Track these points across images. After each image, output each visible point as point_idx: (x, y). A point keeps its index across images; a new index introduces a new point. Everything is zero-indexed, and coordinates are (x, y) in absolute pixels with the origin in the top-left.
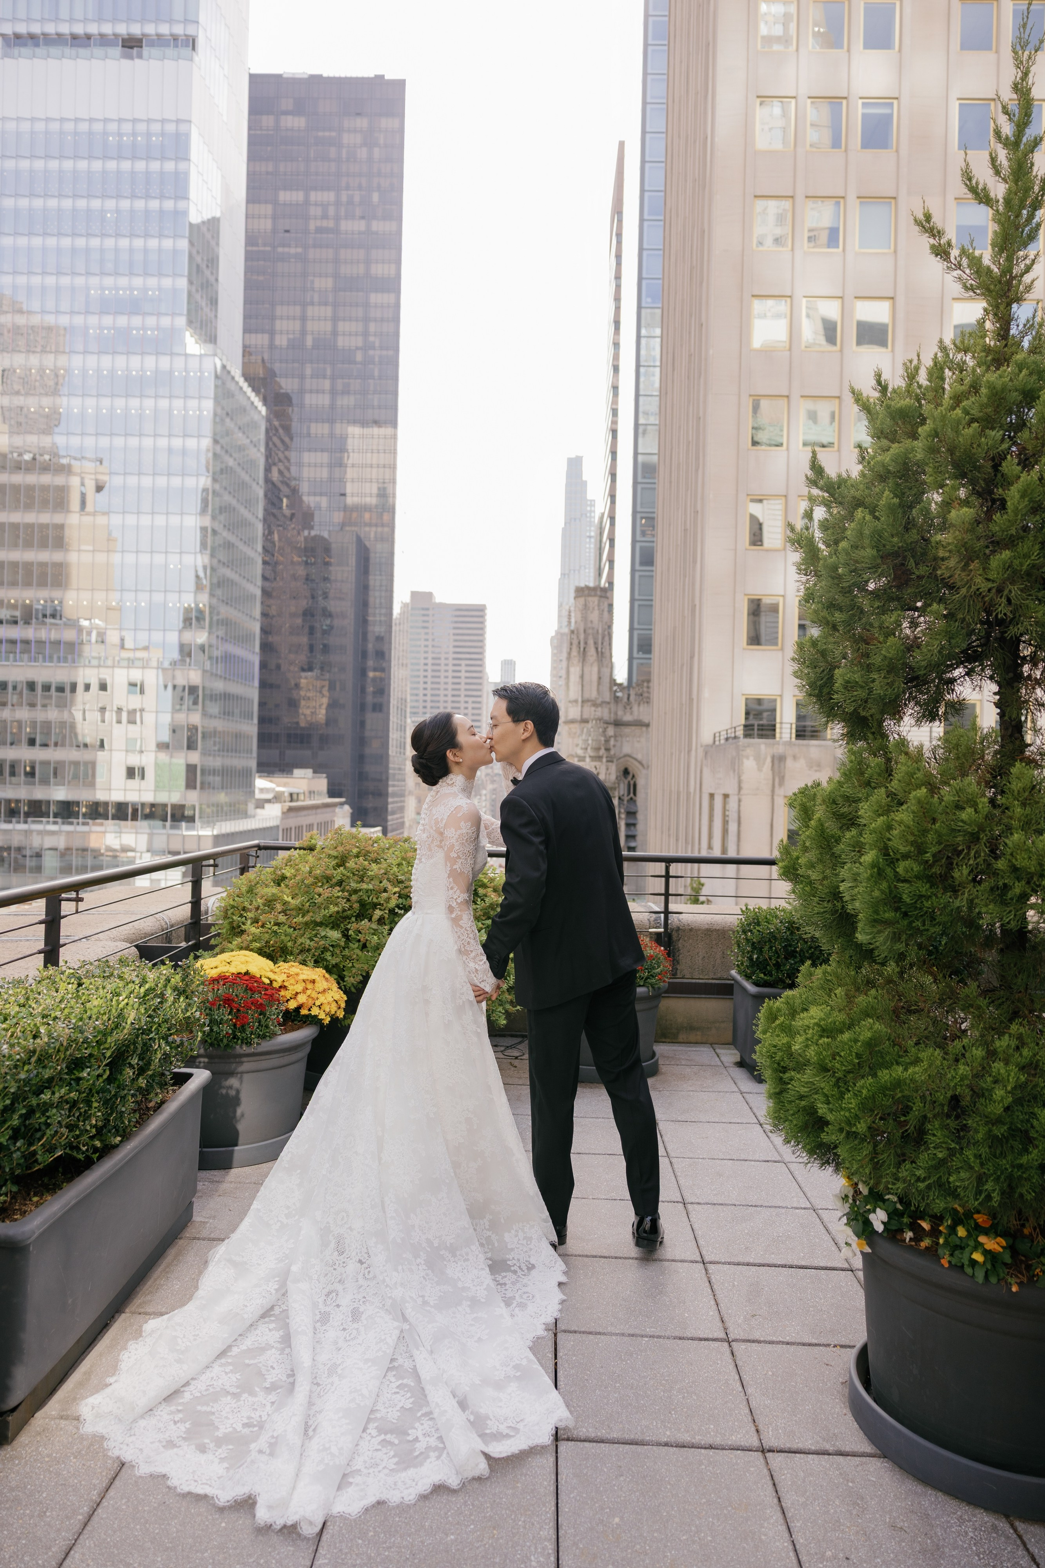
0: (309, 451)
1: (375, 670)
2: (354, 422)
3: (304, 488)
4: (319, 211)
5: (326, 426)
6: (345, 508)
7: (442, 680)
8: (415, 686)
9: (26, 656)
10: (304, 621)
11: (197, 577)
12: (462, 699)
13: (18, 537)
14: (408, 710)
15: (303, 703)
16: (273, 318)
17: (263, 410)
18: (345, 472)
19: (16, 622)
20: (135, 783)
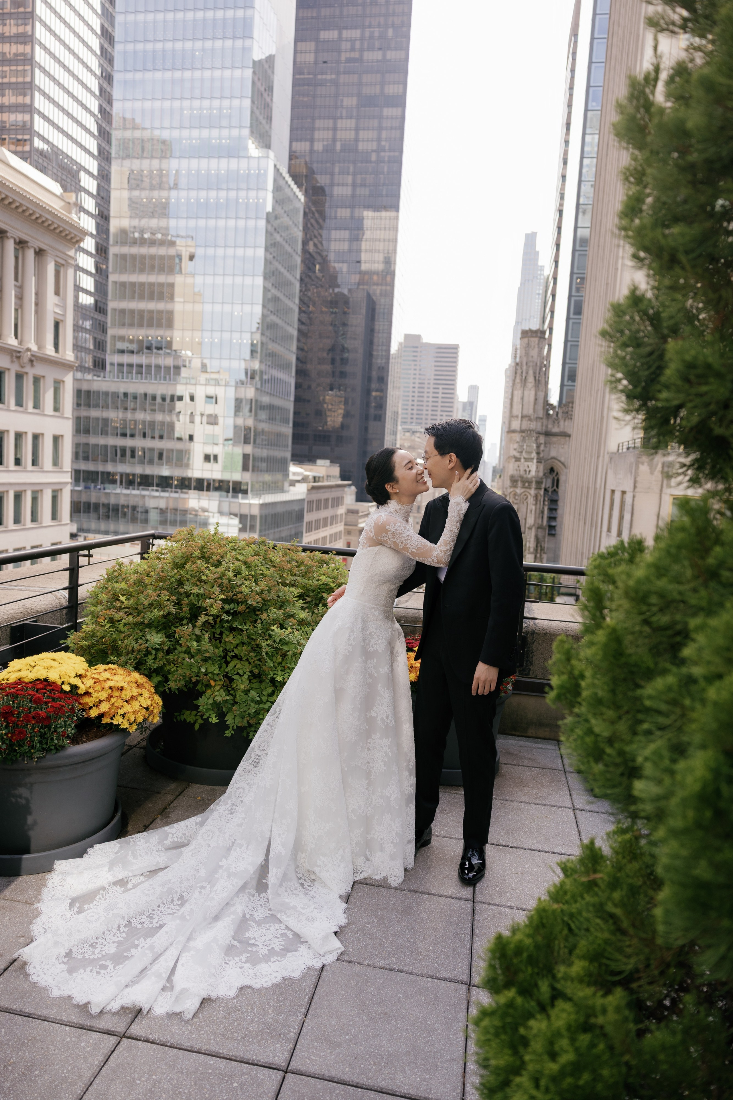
0: (336, 229)
1: (377, 391)
2: (368, 207)
3: (331, 257)
4: (348, 45)
5: (348, 210)
6: (361, 273)
7: (425, 399)
8: (406, 403)
9: (139, 376)
10: (328, 354)
12: (439, 413)
13: (134, 292)
14: (400, 420)
15: (327, 413)
16: (313, 130)
17: (303, 198)
18: (361, 245)
19: (132, 352)
20: (210, 465)
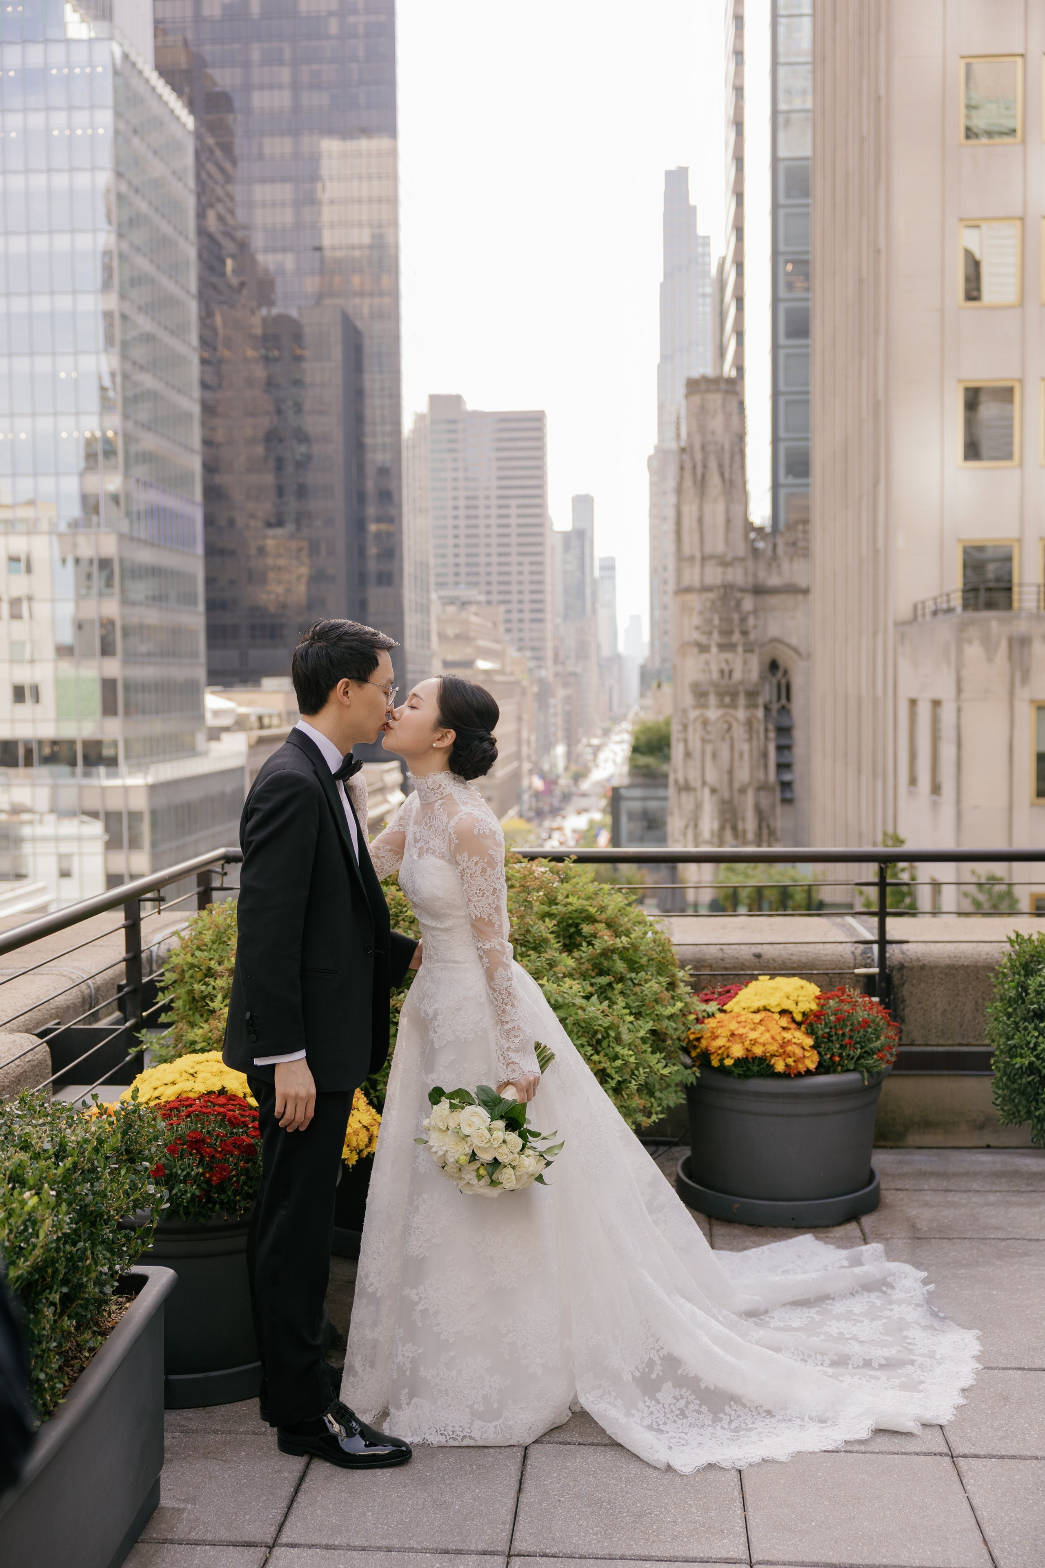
0: (264, 181)
1: (379, 520)
2: (331, 132)
3: (258, 241)
5: (288, 141)
6: (322, 269)
7: (482, 531)
8: (442, 542)
10: (266, 449)
11: (103, 389)
12: (514, 559)
14: (432, 580)
15: (271, 575)
17: (190, 122)
18: (319, 213)
20: (26, 709)
